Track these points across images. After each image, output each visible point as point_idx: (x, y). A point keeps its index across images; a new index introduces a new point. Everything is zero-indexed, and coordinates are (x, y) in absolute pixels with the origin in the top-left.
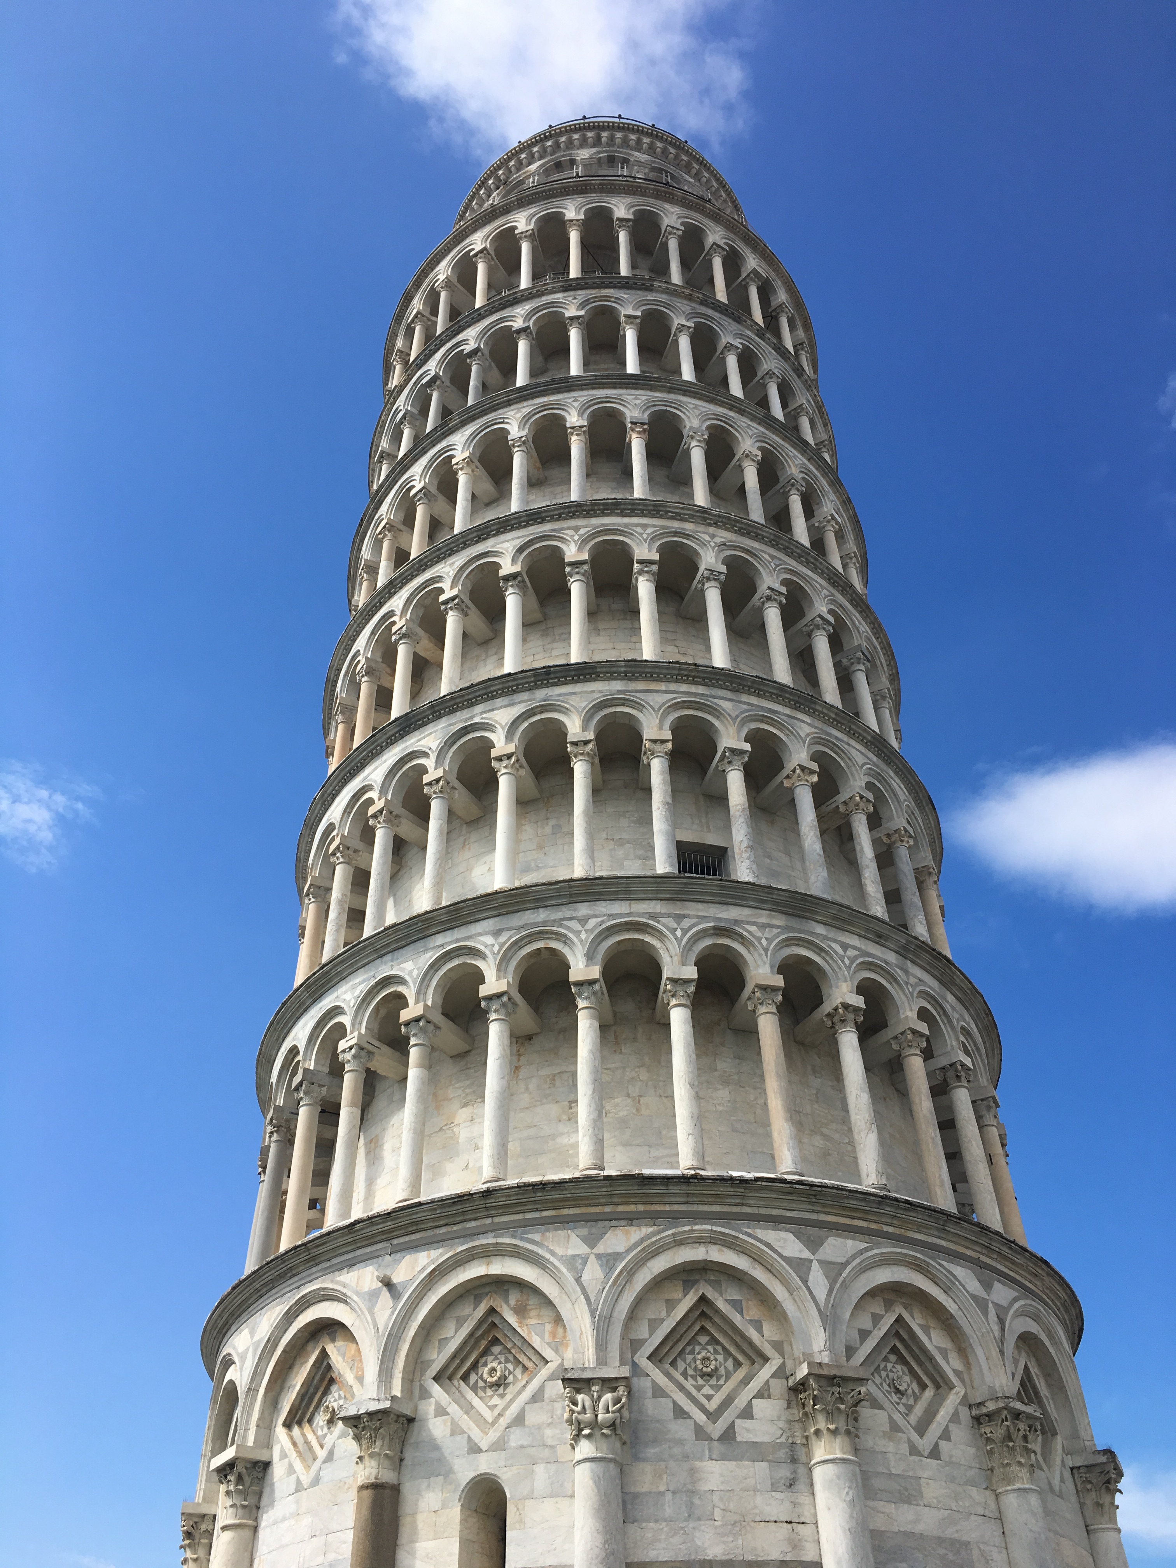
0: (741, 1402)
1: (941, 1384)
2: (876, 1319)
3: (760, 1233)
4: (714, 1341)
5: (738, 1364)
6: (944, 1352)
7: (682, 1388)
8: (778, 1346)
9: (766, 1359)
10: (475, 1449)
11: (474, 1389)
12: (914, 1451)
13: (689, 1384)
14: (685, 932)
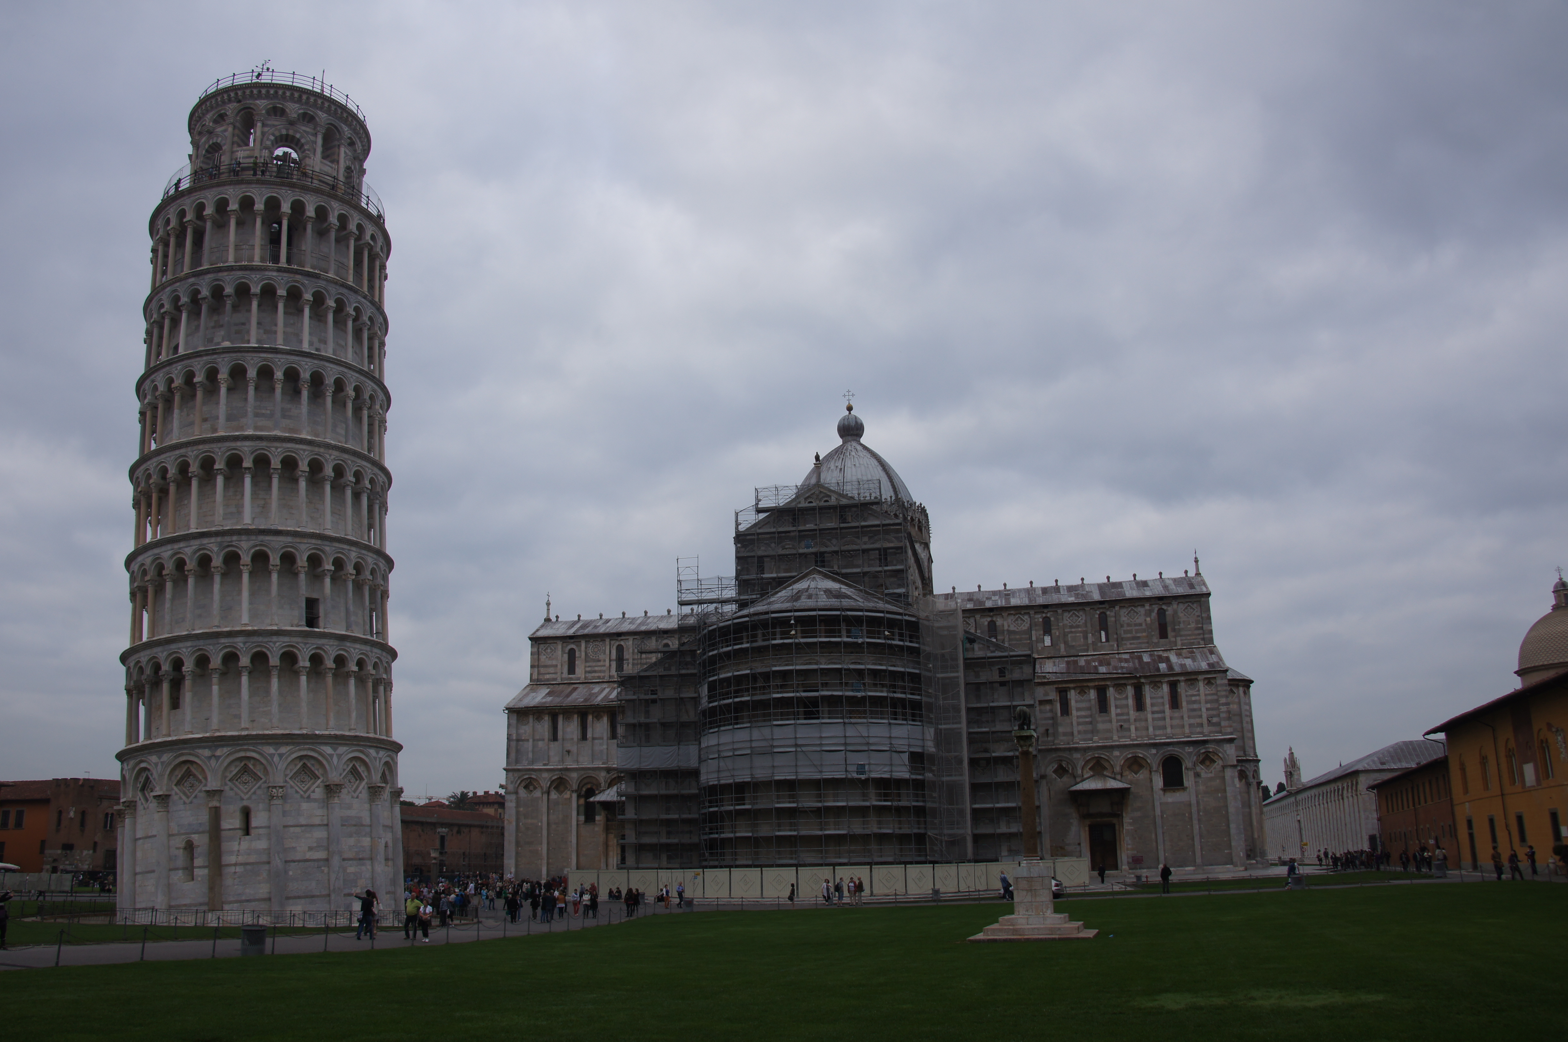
0: (312, 789)
1: (361, 779)
2: (348, 765)
3: (322, 747)
4: (306, 773)
5: (311, 779)
6: (363, 771)
7: (297, 786)
8: (323, 775)
9: (319, 778)
10: (242, 799)
11: (240, 783)
12: (353, 797)
13: (299, 784)
14: (307, 649)
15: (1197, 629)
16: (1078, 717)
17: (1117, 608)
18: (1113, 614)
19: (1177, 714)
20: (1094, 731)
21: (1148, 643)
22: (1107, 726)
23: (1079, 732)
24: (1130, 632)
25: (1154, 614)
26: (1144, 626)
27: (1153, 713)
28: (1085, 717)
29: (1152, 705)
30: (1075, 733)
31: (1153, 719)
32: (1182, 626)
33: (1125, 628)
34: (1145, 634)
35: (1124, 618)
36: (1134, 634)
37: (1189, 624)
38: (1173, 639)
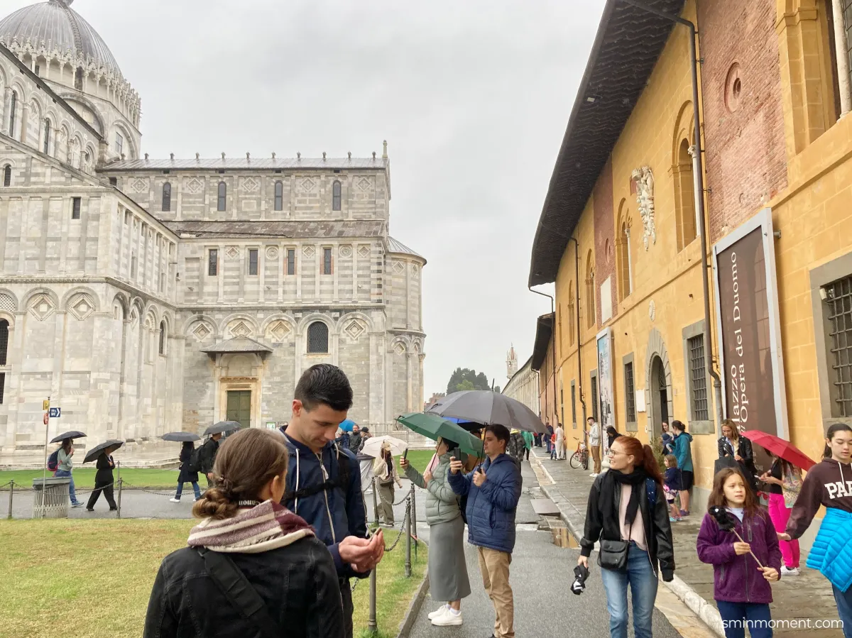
15: (370, 203)
16: (225, 277)
17: (293, 177)
18: (288, 183)
19: (327, 279)
20: (241, 292)
21: (320, 213)
22: (255, 288)
23: (225, 293)
24: (304, 202)
25: (329, 186)
26: (318, 197)
27: (303, 276)
28: (234, 277)
29: (303, 269)
30: (221, 293)
31: (302, 283)
32: (355, 199)
33: (300, 198)
34: (318, 205)
35: (299, 188)
36: (308, 204)
37: (363, 198)
38: (346, 212)
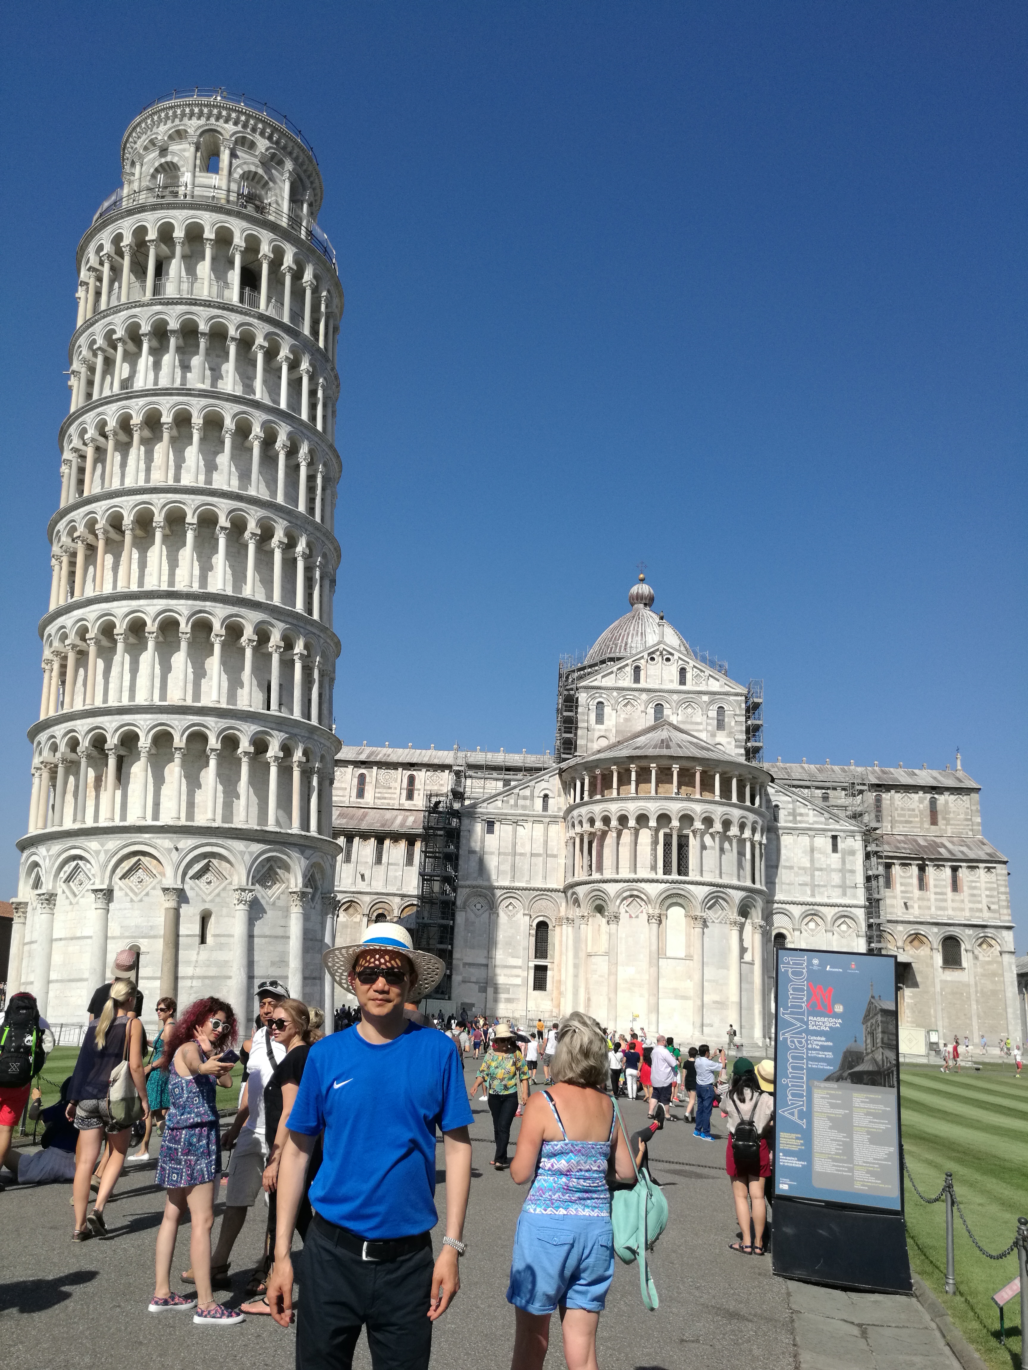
0: (277, 895)
1: (317, 888)
2: (309, 872)
3: (291, 849)
4: (270, 876)
5: (275, 883)
6: (319, 879)
7: (263, 890)
8: (288, 880)
9: (284, 883)
10: (203, 901)
11: (202, 882)
12: (311, 908)
15: (967, 820)
17: (892, 792)
18: (888, 798)
19: (957, 897)
21: (920, 828)
22: (891, 901)
24: (904, 816)
25: (927, 802)
26: (917, 812)
27: (935, 893)
29: (935, 886)
31: (936, 900)
32: (952, 815)
33: (899, 812)
34: (916, 819)
35: (900, 803)
36: (907, 818)
37: (959, 815)
38: (944, 827)
